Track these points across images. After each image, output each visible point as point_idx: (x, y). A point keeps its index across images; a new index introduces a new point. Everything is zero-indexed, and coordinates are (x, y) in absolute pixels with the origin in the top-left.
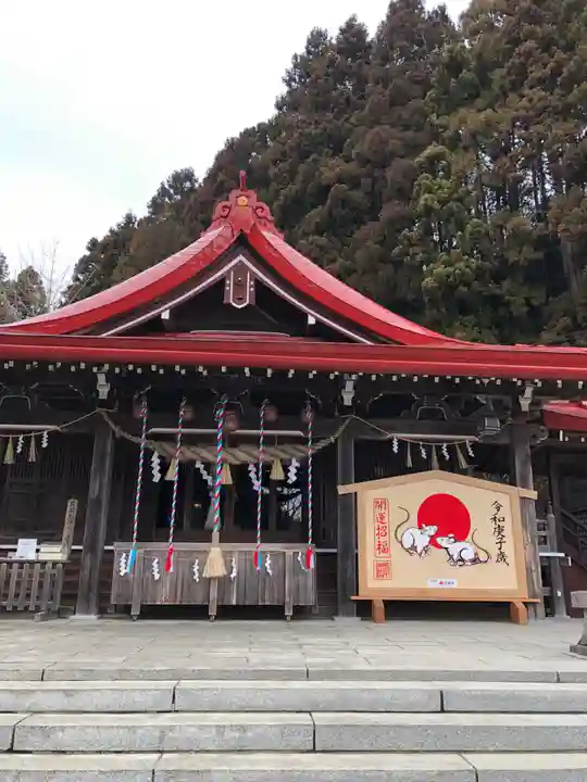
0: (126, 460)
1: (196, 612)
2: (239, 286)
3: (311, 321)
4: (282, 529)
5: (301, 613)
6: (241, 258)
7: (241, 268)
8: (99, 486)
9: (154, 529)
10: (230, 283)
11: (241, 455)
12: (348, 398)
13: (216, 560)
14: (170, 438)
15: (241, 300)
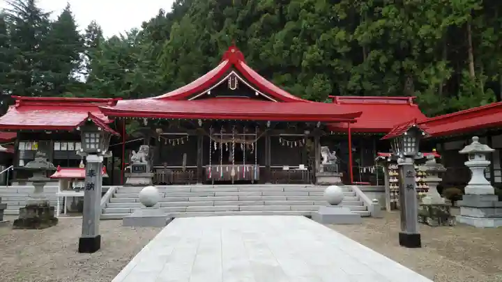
0: (207, 143)
1: (229, 182)
2: (233, 82)
3: (257, 94)
4: (250, 160)
5: (256, 182)
6: (233, 72)
7: (233, 76)
8: (200, 151)
9: (216, 161)
10: (230, 81)
11: (238, 140)
12: (268, 125)
13: (234, 170)
14: (219, 137)
15: (233, 87)
